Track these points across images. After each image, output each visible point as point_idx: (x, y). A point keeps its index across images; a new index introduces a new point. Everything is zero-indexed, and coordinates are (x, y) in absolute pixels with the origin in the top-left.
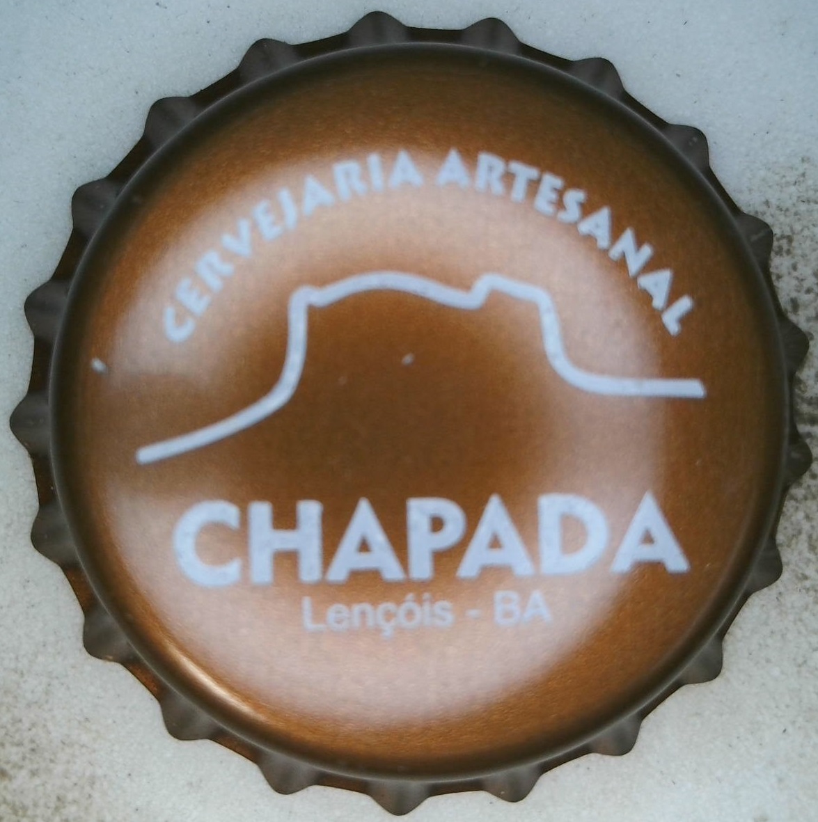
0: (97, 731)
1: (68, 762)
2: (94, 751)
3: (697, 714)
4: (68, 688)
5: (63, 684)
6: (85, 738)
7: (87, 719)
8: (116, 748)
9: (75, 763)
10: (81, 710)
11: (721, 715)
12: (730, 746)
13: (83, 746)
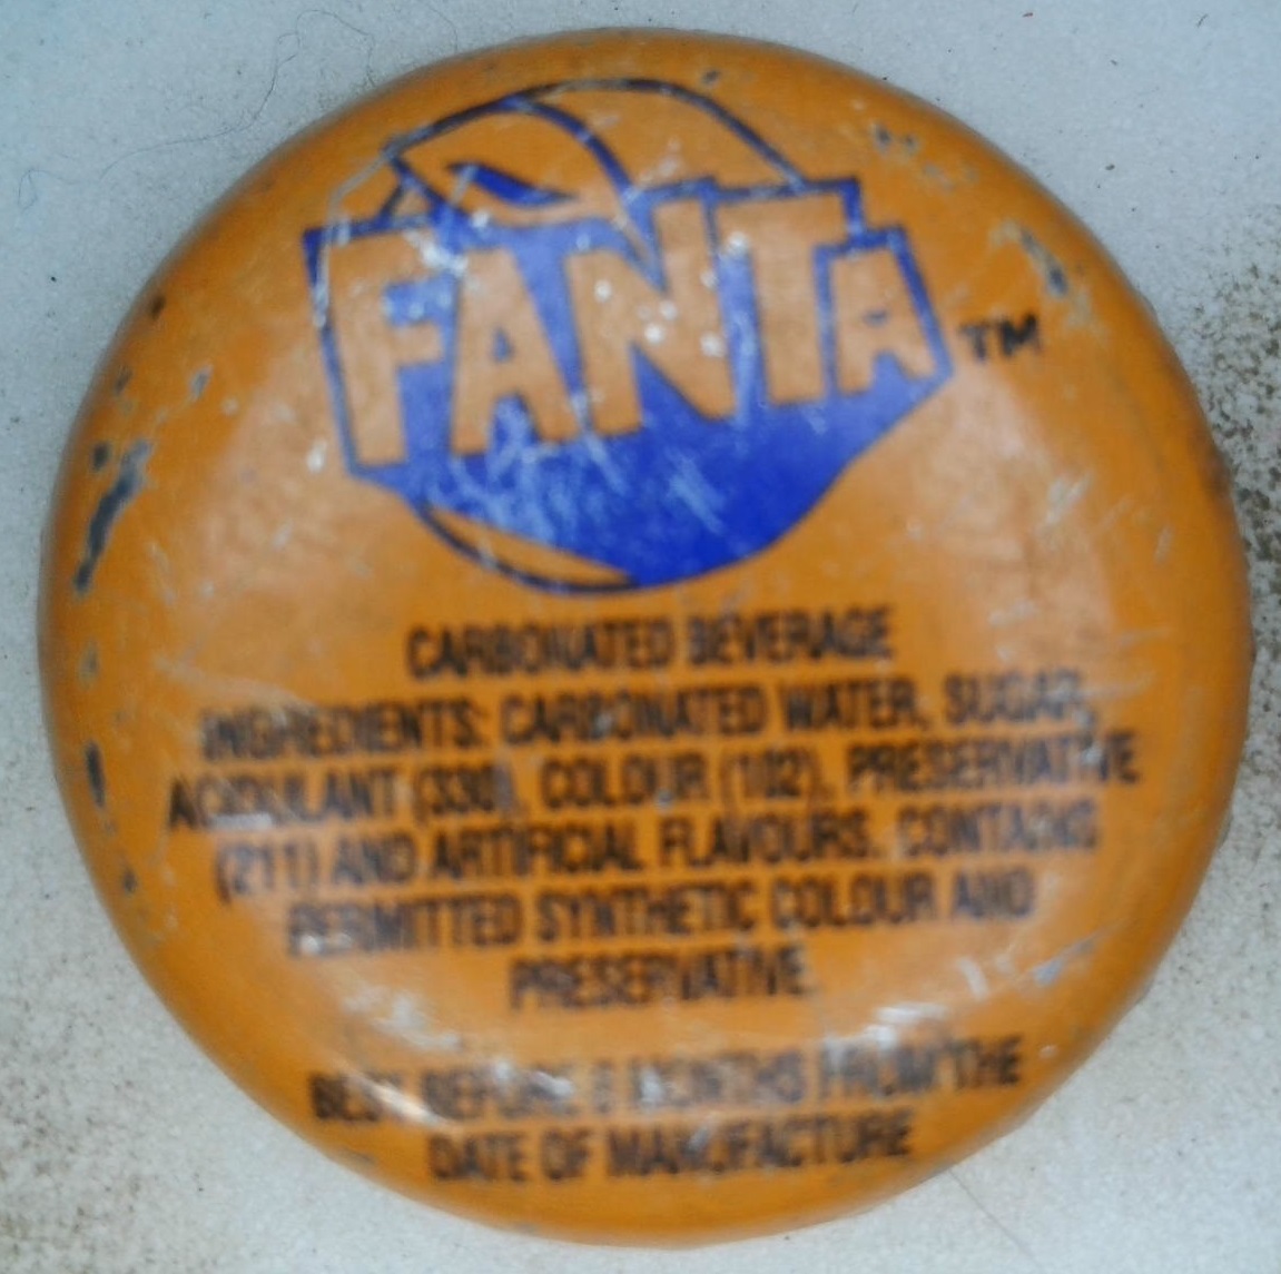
0: (145, 1104)
1: (97, 1152)
2: (141, 1135)
3: (1128, 1100)
4: (100, 1032)
5: (91, 1025)
6: (125, 1115)
7: (129, 1084)
8: (176, 1131)
9: (108, 1154)
10: (121, 1069)
11: (1166, 1102)
12: (1180, 1153)
13: (122, 1127)
